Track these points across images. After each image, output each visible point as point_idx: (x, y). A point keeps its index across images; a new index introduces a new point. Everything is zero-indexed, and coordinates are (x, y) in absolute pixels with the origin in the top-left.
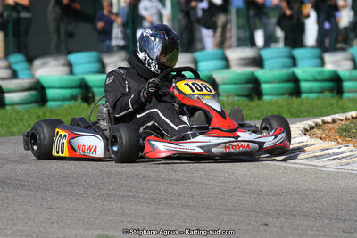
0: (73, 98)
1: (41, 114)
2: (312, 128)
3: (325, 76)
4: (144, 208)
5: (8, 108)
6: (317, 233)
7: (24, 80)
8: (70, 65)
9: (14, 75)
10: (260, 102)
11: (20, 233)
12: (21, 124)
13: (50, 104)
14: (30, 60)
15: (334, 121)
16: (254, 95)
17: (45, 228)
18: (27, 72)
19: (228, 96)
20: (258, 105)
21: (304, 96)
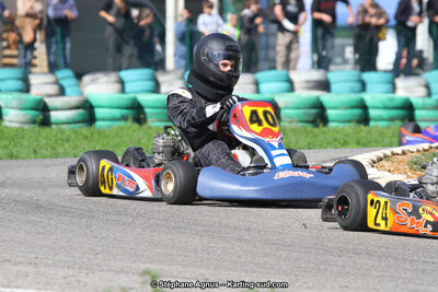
0: (124, 118)
1: (88, 134)
2: (380, 159)
3: (396, 103)
4: (196, 241)
5: (53, 126)
6: (382, 273)
7: (72, 98)
8: (122, 82)
9: (62, 92)
10: (325, 129)
11: (62, 264)
12: (67, 145)
13: (99, 124)
14: (79, 76)
15: (404, 153)
16: (318, 121)
17: (89, 259)
18: (76, 89)
19: (291, 122)
20: (323, 133)
21: (372, 123)
